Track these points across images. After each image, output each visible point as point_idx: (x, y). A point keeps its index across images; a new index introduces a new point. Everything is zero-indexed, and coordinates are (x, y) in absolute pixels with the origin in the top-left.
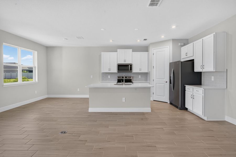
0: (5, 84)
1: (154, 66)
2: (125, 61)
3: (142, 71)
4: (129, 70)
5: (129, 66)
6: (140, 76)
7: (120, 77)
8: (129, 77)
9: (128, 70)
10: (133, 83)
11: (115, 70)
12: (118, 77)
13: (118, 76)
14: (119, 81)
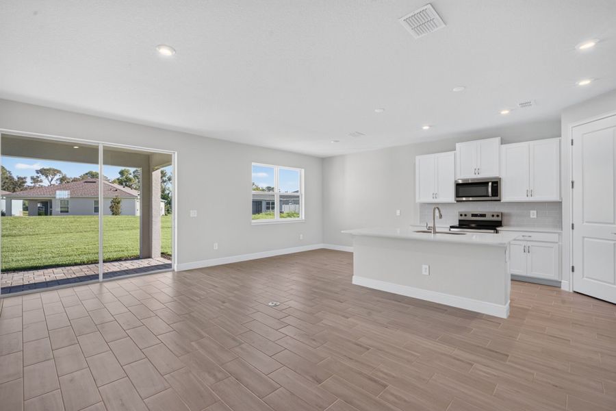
0: (253, 221)
1: (574, 180)
2: (477, 171)
3: (537, 198)
4: (488, 196)
5: (490, 184)
6: (533, 214)
7: (465, 215)
8: (493, 216)
9: (485, 194)
10: (497, 233)
11: (449, 195)
12: (461, 215)
13: (460, 211)
14: (464, 224)
